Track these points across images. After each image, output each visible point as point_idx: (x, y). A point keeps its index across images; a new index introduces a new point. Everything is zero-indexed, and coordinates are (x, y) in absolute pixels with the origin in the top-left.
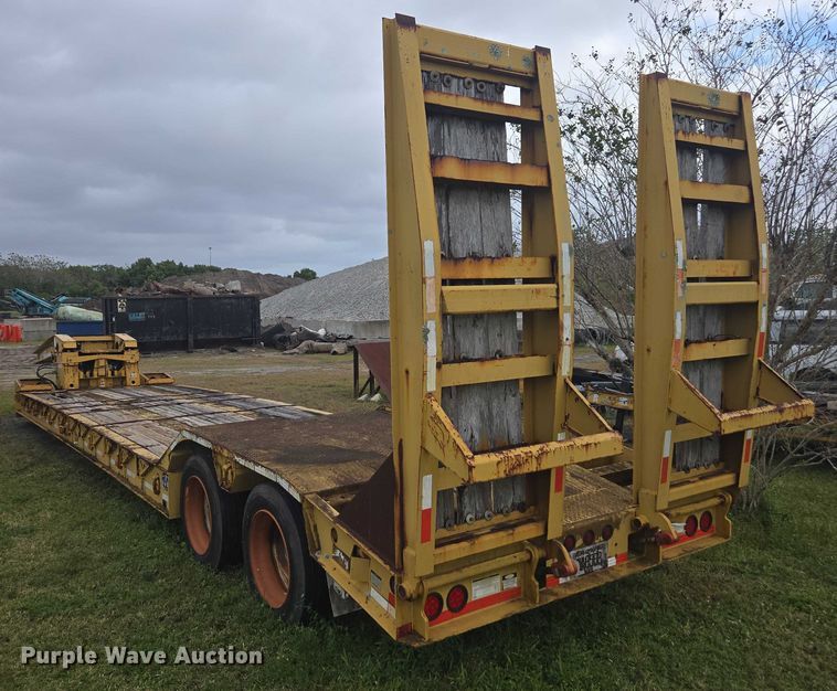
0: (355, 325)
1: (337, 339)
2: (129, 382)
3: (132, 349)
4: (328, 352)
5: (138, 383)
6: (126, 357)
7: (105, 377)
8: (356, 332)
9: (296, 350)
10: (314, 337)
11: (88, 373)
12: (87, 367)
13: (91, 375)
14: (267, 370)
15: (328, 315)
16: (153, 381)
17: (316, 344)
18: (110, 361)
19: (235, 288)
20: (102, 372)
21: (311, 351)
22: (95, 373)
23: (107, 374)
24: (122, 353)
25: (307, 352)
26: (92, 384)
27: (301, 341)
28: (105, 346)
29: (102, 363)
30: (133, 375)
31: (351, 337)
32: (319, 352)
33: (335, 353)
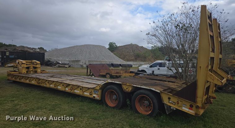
0: (69, 61)
1: (65, 64)
2: (38, 72)
3: (39, 64)
4: (64, 67)
5: (40, 72)
6: (37, 66)
7: (32, 71)
8: (70, 63)
9: (55, 66)
10: (59, 63)
11: (28, 70)
12: (28, 68)
13: (29, 70)
14: (55, 71)
15: (61, 59)
16: (43, 72)
17: (60, 65)
18: (33, 67)
19: (38, 51)
20: (32, 69)
21: (59, 67)
22: (30, 69)
23: (33, 70)
24: (36, 65)
25: (58, 67)
26: (29, 72)
27: (56, 64)
28: (29, 63)
29: (32, 67)
30: (39, 70)
31: (68, 64)
32: (61, 67)
33: (66, 67)
